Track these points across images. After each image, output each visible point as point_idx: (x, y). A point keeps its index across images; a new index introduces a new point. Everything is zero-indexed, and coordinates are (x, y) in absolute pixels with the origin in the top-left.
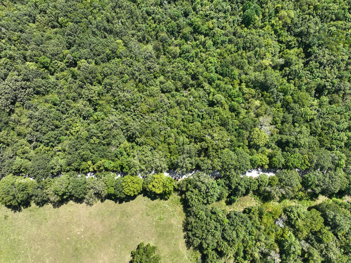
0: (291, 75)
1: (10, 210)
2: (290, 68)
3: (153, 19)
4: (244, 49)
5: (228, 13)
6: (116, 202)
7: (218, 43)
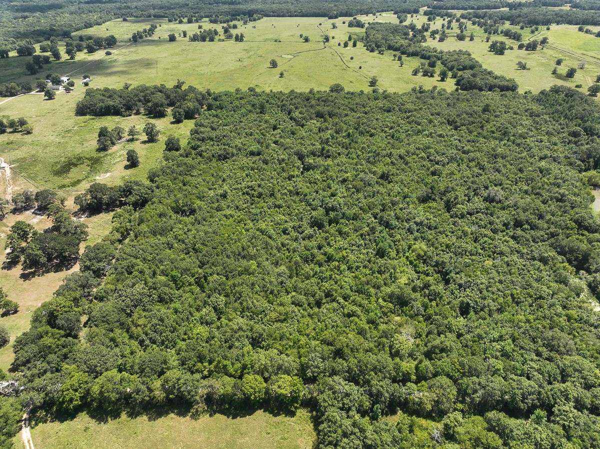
0: (431, 296)
1: (94, 420)
2: (429, 289)
3: (288, 249)
4: (379, 272)
5: (362, 248)
6: (228, 417)
7: (352, 268)
